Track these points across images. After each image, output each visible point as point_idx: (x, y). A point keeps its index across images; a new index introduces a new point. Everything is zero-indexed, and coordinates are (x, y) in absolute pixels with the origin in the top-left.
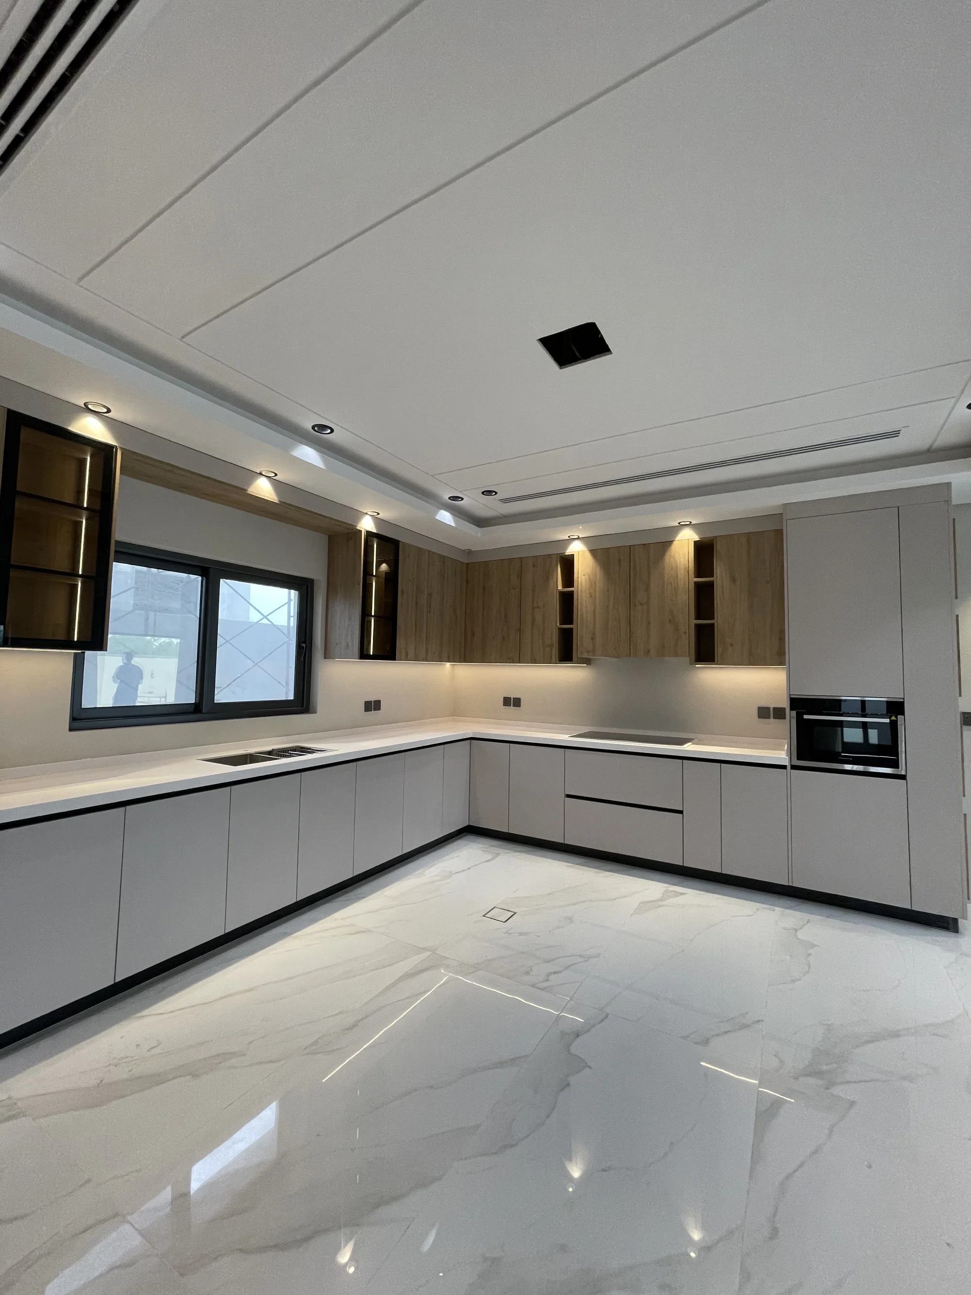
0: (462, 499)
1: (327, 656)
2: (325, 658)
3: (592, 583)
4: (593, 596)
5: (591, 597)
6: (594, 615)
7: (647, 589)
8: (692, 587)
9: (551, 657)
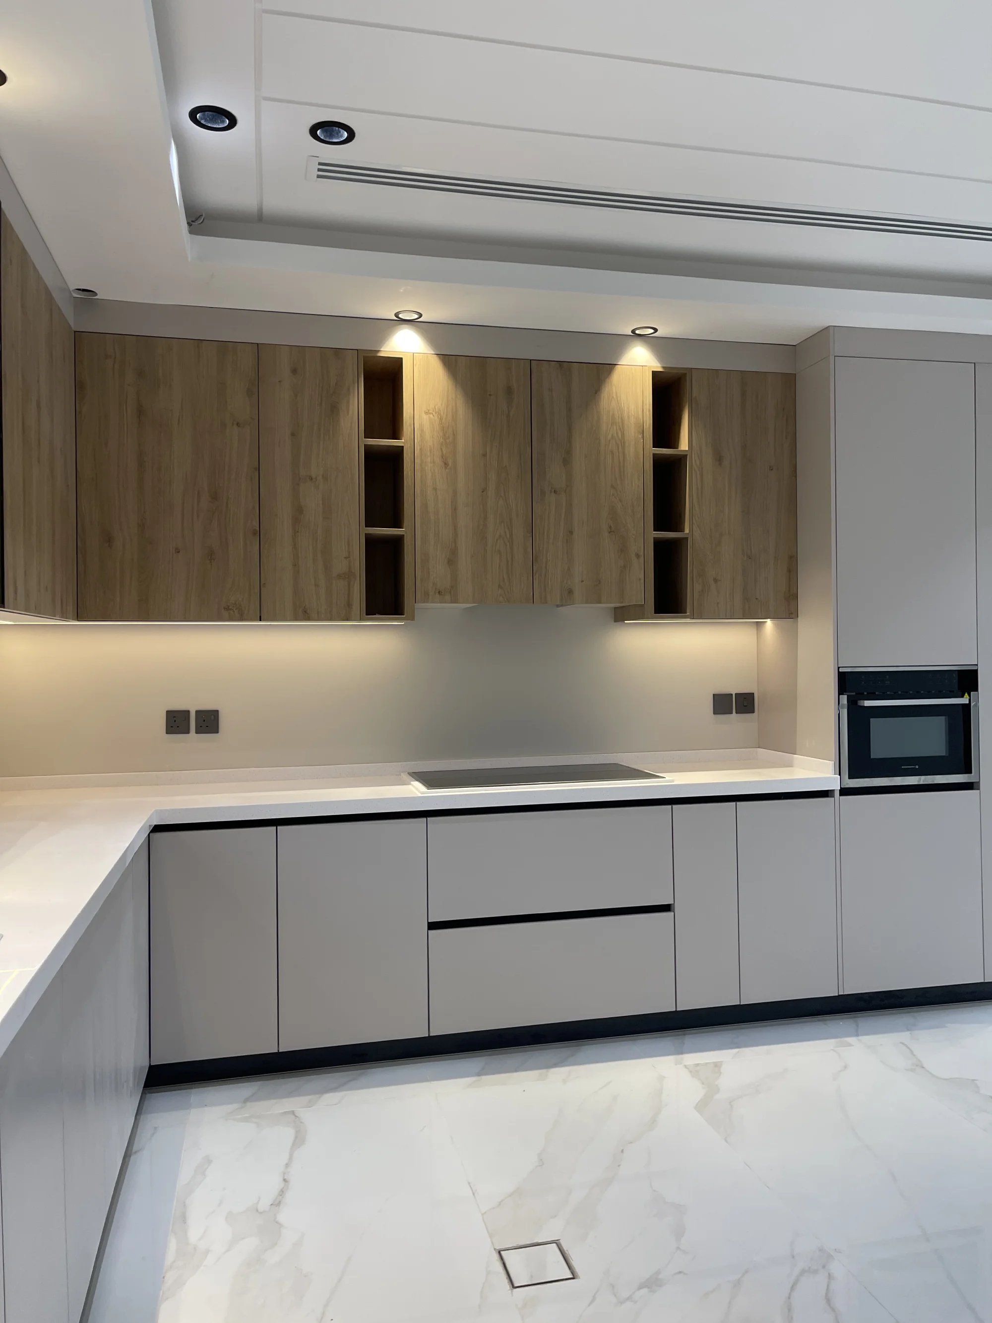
0: (232, 126)
3: (448, 435)
4: (450, 463)
5: (446, 464)
6: (455, 509)
7: (567, 461)
8: (649, 465)
9: (349, 605)
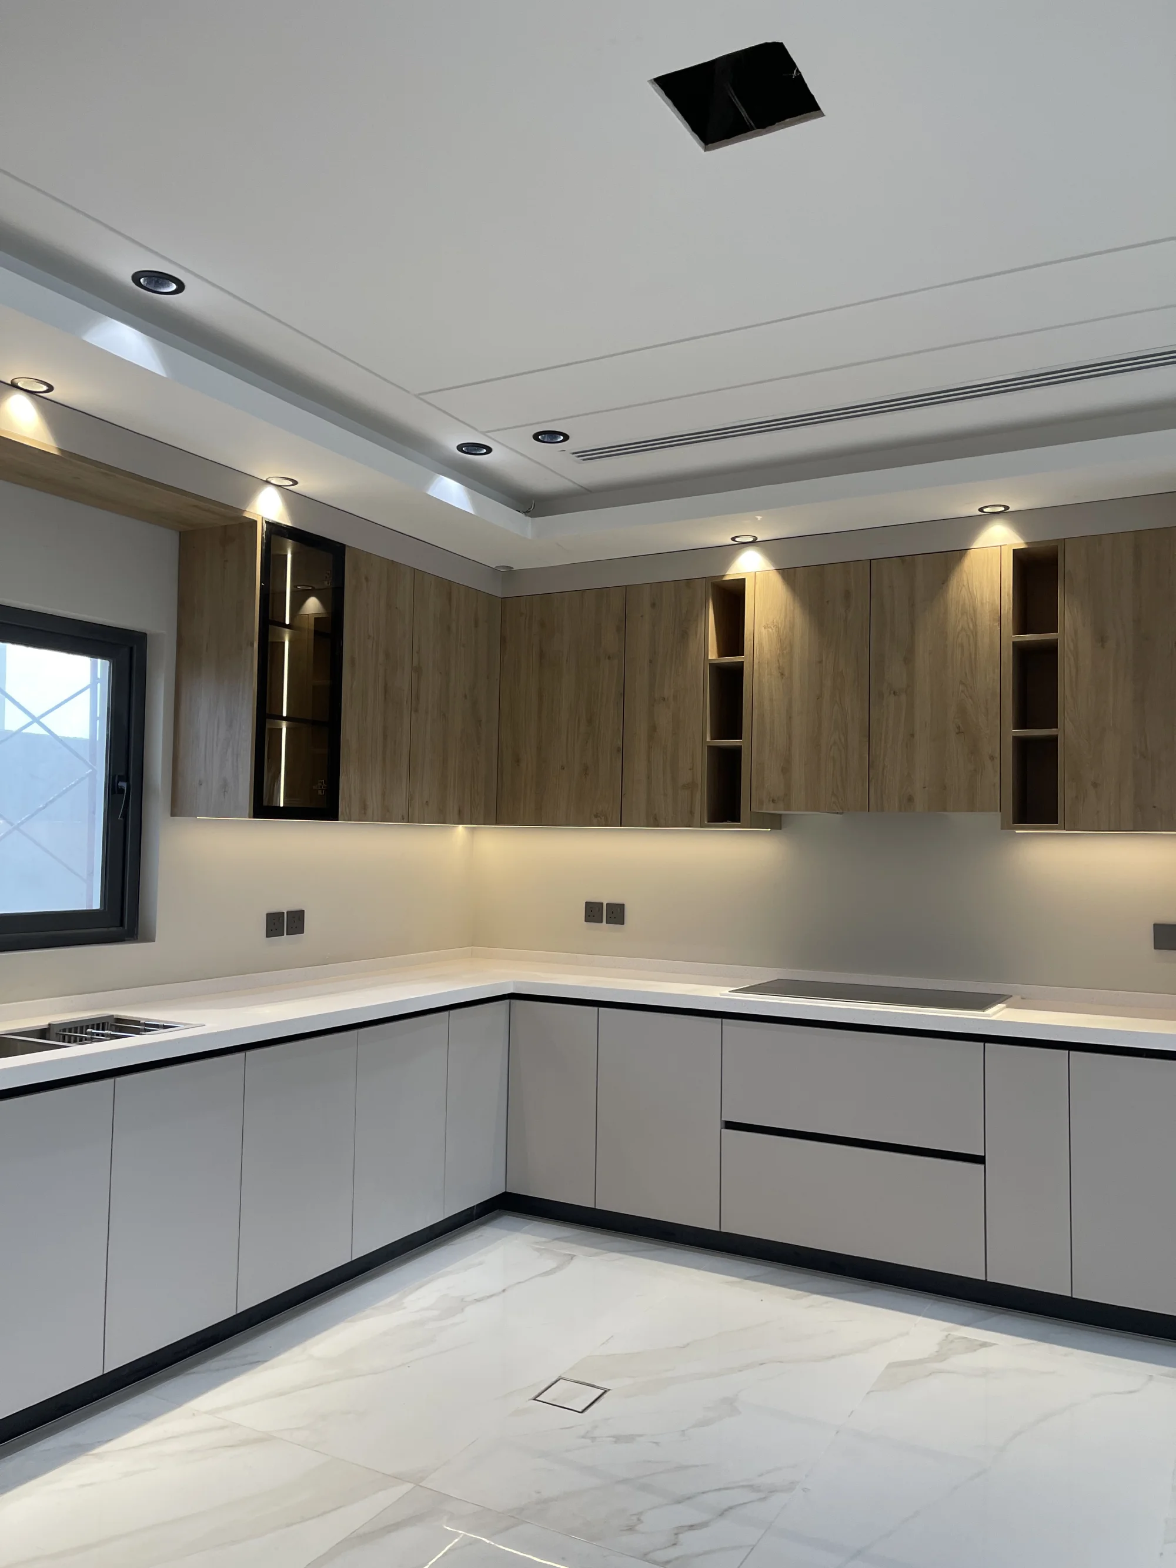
0: (489, 450)
1: (177, 808)
2: (173, 814)
3: (785, 645)
4: (786, 673)
5: (782, 674)
6: (790, 718)
7: (909, 659)
8: (1008, 654)
9: (692, 813)
